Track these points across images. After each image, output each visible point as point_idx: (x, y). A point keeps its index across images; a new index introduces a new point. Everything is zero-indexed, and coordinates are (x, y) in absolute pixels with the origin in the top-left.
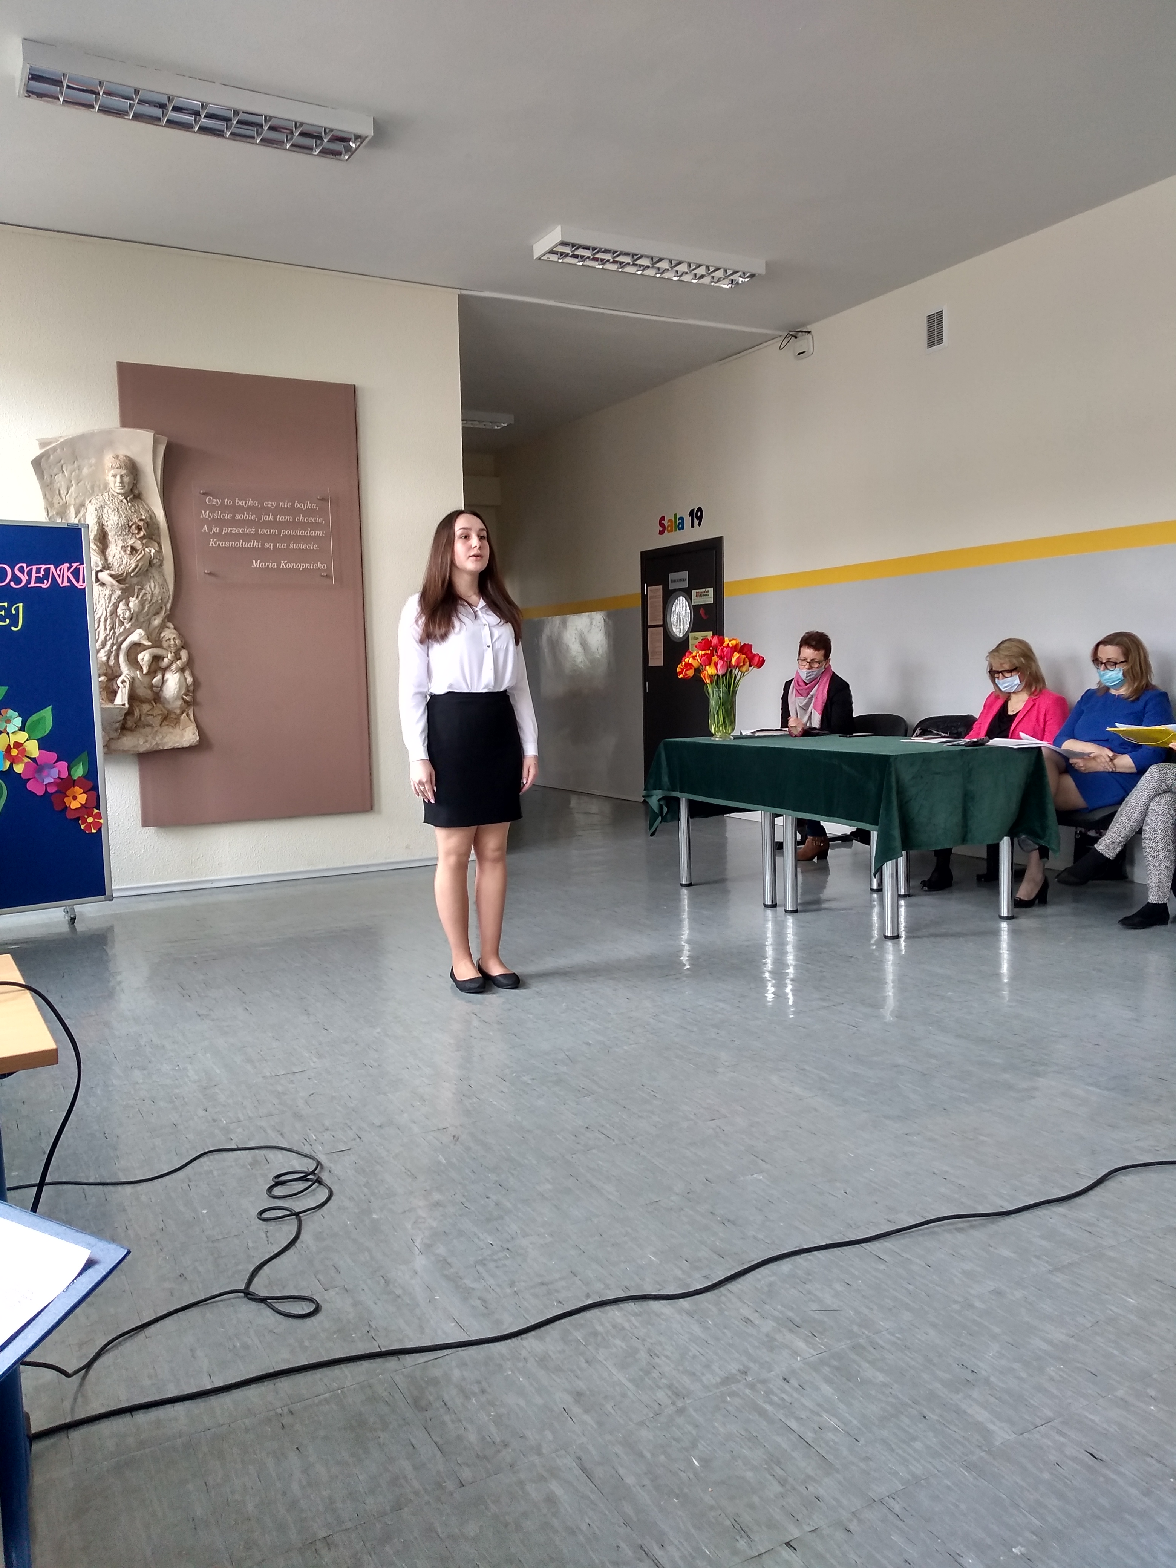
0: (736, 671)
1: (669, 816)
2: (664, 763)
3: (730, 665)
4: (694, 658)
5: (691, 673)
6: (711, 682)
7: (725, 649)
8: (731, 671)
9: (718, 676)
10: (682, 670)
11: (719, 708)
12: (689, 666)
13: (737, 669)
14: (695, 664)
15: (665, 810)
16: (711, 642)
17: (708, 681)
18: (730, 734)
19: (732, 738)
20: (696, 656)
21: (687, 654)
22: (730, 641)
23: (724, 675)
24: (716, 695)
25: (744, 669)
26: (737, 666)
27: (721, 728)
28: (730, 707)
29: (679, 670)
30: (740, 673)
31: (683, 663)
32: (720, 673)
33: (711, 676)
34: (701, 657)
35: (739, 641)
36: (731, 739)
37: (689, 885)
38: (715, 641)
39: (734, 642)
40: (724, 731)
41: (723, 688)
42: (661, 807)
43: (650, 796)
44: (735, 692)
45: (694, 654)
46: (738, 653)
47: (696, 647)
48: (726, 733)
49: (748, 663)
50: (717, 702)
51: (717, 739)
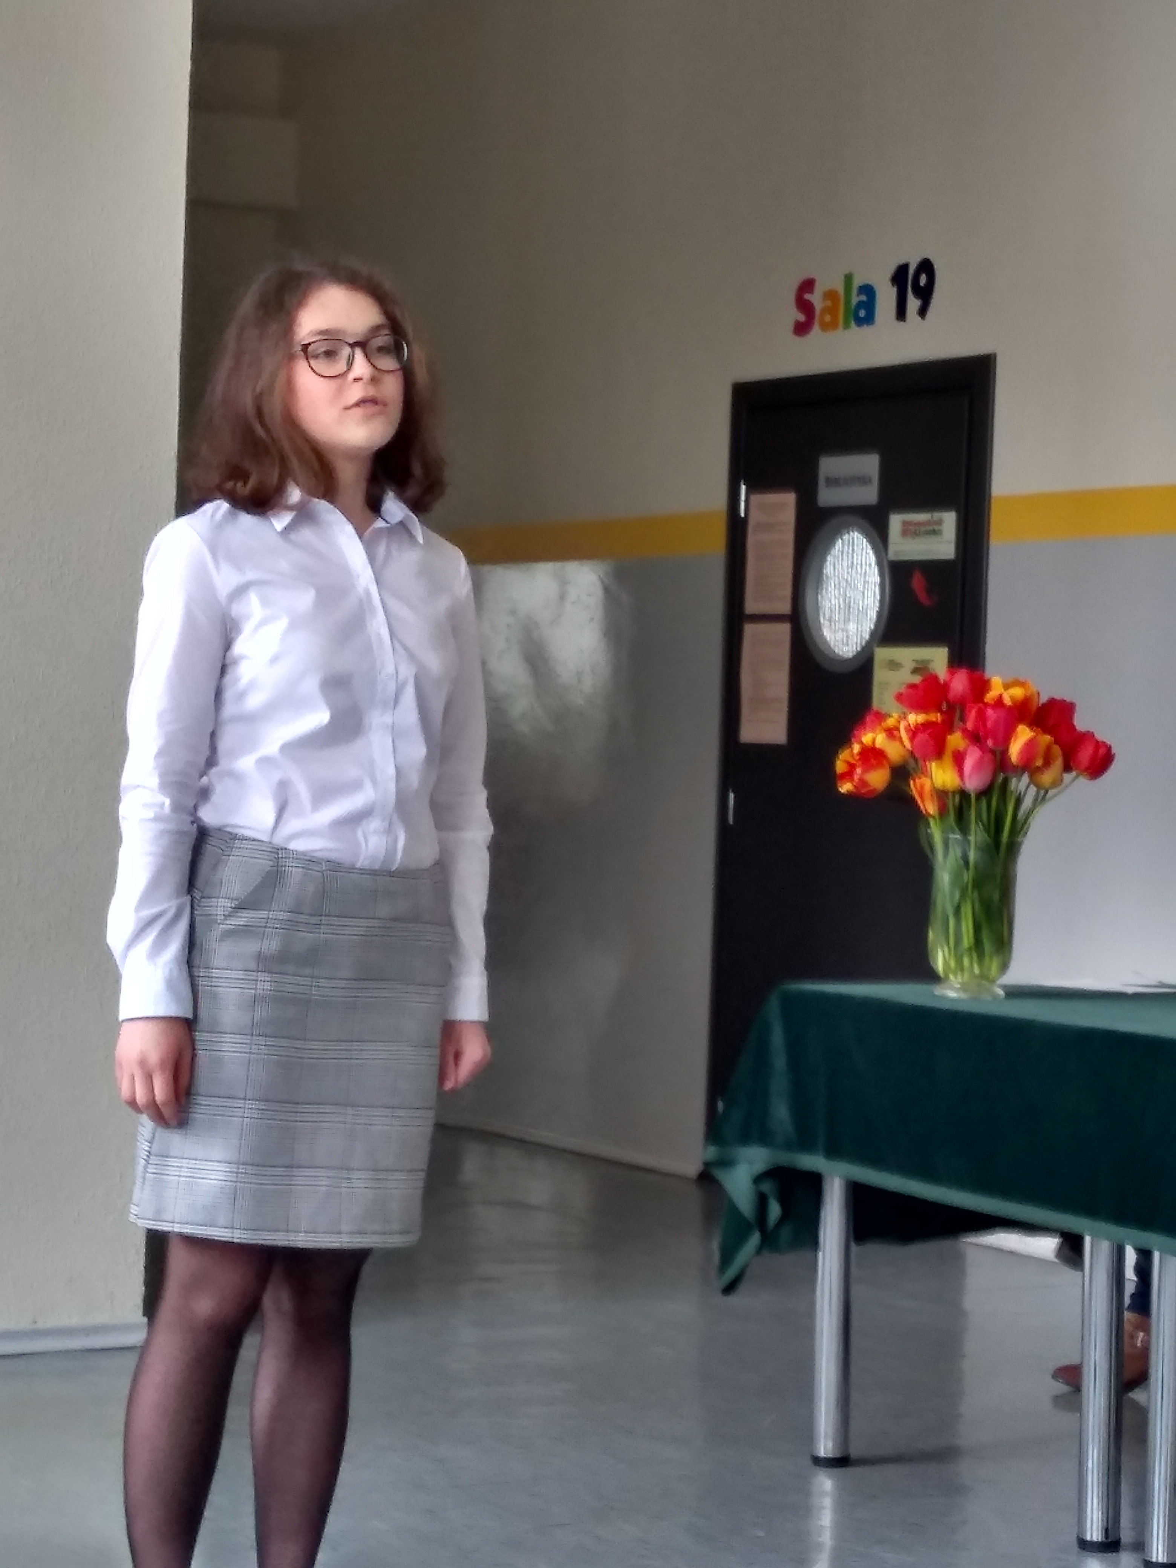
0: (1020, 784)
1: (786, 1233)
2: (780, 1061)
3: (1001, 763)
4: (891, 733)
5: (878, 779)
6: (943, 811)
7: (990, 712)
8: (1006, 782)
9: (963, 794)
10: (852, 767)
11: (963, 895)
12: (872, 755)
13: (1025, 779)
14: (894, 751)
15: (775, 1210)
16: (946, 687)
17: (930, 807)
18: (993, 981)
19: (1001, 992)
20: (898, 729)
21: (869, 719)
22: (1007, 686)
23: (985, 793)
24: (956, 852)
25: (1047, 777)
26: (1027, 766)
27: (966, 961)
28: (996, 896)
29: (840, 766)
30: (1033, 790)
31: (856, 748)
32: (973, 784)
33: (941, 795)
34: (914, 732)
35: (1034, 687)
36: (995, 997)
37: (841, 1462)
38: (959, 684)
39: (1018, 692)
40: (977, 970)
41: (977, 835)
42: (762, 1202)
43: (726, 1163)
44: (1013, 849)
45: (890, 722)
46: (1031, 725)
47: (899, 697)
48: (983, 976)
49: (1059, 763)
50: (956, 878)
51: (952, 994)
